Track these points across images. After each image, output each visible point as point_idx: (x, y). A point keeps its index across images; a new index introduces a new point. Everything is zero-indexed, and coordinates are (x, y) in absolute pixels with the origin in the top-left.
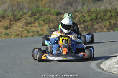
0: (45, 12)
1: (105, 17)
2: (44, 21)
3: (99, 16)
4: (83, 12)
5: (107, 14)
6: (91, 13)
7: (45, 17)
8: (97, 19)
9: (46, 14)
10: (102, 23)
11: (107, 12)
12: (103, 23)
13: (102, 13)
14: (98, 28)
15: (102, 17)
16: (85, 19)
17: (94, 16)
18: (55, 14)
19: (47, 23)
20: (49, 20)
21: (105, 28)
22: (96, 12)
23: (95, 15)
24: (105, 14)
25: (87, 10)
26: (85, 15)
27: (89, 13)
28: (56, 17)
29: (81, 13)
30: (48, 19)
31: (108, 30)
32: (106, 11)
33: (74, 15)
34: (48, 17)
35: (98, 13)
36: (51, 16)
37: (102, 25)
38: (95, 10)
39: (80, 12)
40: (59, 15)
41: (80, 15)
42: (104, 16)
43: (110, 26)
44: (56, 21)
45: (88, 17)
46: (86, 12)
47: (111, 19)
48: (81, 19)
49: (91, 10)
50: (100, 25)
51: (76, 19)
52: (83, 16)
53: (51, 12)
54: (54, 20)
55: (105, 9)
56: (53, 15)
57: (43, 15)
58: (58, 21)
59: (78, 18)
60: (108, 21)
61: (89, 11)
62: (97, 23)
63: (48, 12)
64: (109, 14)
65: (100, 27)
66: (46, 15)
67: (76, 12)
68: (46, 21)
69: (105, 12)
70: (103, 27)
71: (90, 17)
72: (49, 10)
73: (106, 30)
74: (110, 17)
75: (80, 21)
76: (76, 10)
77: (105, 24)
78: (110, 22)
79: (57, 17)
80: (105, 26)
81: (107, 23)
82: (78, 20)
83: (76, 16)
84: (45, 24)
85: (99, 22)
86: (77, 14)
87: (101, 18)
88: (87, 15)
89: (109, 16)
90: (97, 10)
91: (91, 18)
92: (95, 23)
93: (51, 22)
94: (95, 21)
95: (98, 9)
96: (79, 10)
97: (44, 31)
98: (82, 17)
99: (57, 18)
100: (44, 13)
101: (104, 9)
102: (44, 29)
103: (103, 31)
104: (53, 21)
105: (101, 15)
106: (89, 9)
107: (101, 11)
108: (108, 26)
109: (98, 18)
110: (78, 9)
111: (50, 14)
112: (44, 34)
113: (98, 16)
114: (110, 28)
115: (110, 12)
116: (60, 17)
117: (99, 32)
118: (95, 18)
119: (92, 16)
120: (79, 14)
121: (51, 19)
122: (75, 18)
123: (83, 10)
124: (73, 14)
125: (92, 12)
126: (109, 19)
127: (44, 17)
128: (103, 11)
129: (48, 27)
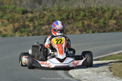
0: (10, 9)
1: (77, 17)
2: (8, 20)
3: (71, 15)
4: (53, 11)
5: (80, 14)
6: (62, 12)
7: (10, 16)
8: (68, 18)
9: (11, 12)
10: (74, 23)
11: (80, 11)
12: (76, 24)
13: (74, 12)
14: (69, 29)
15: (75, 16)
16: (54, 19)
17: (64, 16)
18: (21, 13)
19: (11, 23)
20: (14, 19)
21: (78, 30)
22: (67, 11)
23: (66, 14)
24: (78, 13)
25: (57, 9)
26: (55, 14)
27: (60, 12)
28: (21, 16)
29: (51, 11)
30: (12, 18)
31: (81, 32)
32: (78, 10)
33: (43, 14)
34: (13, 16)
35: (69, 12)
36: (16, 15)
37: (74, 26)
38: (67, 8)
39: (49, 11)
40: (25, 14)
41: (50, 14)
42: (76, 15)
43: (82, 28)
44: (21, 20)
45: (58, 17)
46: (56, 11)
47: (84, 19)
48: (50, 18)
49: (62, 9)
50: (71, 26)
51: (45, 19)
52: (53, 15)
53: (16, 10)
54: (19, 18)
55: (78, 8)
56: (19, 13)
57: (7, 13)
58: (23, 21)
59: (47, 18)
60: (80, 22)
61: (59, 10)
62: (69, 24)
63: (13, 10)
64: (82, 13)
65: (72, 29)
66: (10, 14)
67: (44, 10)
68: (10, 20)
69: (78, 12)
70: (75, 28)
71: (61, 16)
72: (15, 8)
73: (78, 32)
74: (84, 17)
75: (49, 21)
76: (45, 8)
77: (77, 25)
78: (83, 23)
79: (23, 15)
80: (77, 27)
81: (80, 24)
82: (46, 19)
83: (45, 15)
84: (9, 24)
85: (70, 22)
86: (45, 12)
87: (73, 18)
88: (57, 14)
89: (82, 16)
90: (68, 9)
91: (62, 18)
92: (66, 24)
93: (15, 21)
94: (66, 22)
95: (70, 8)
96: (48, 9)
97: (8, 32)
98: (52, 17)
99: (23, 17)
100: (8, 11)
101: (76, 8)
102: (8, 29)
103: (75, 33)
104: (18, 20)
105: (73, 14)
106: (60, 8)
107: (73, 10)
108: (81, 27)
109: (70, 18)
110: (47, 7)
111: (16, 12)
112: (7, 34)
113: (69, 16)
114: (83, 30)
115: (84, 11)
116: (26, 16)
117: (70, 34)
118: (66, 17)
119: (62, 16)
120: (48, 12)
121: (15, 18)
122: (44, 17)
123: (52, 9)
124: (41, 12)
125: (63, 10)
126: (82, 20)
127: (8, 16)
128: (75, 10)
129: (12, 27)
